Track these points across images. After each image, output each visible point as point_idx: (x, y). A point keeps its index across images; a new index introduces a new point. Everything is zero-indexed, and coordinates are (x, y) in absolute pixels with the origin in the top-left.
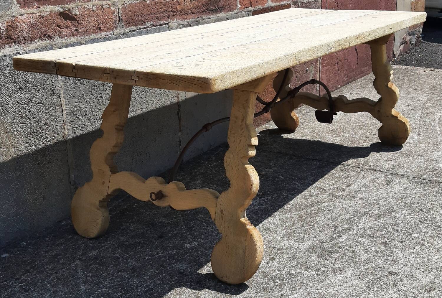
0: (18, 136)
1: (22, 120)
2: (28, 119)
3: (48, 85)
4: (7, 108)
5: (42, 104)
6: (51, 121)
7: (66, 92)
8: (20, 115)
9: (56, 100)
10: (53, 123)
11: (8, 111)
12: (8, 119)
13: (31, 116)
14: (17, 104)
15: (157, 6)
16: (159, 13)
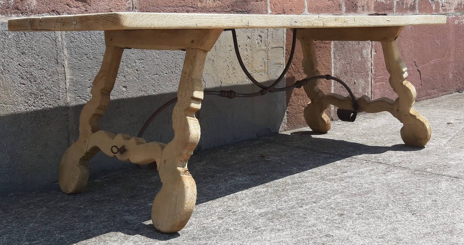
0: (17, 94)
1: (24, 81)
2: (28, 81)
3: (53, 54)
4: (8, 68)
5: (44, 70)
6: (53, 86)
7: (71, 63)
8: (21, 76)
9: (60, 69)
10: (55, 88)
11: (9, 71)
12: (8, 78)
13: (33, 79)
14: (19, 66)
15: (175, 1)
16: (178, 7)
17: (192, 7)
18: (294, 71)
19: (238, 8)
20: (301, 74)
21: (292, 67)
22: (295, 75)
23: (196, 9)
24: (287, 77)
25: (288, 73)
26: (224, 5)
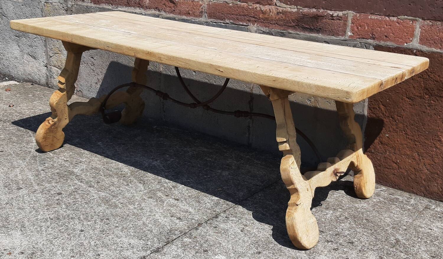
15: (238, 10)
16: (240, 15)
17: (254, 17)
18: (383, 114)
19: (305, 24)
20: (396, 121)
21: (379, 107)
22: (385, 119)
23: (257, 20)
24: (369, 116)
25: (372, 113)
26: (288, 19)
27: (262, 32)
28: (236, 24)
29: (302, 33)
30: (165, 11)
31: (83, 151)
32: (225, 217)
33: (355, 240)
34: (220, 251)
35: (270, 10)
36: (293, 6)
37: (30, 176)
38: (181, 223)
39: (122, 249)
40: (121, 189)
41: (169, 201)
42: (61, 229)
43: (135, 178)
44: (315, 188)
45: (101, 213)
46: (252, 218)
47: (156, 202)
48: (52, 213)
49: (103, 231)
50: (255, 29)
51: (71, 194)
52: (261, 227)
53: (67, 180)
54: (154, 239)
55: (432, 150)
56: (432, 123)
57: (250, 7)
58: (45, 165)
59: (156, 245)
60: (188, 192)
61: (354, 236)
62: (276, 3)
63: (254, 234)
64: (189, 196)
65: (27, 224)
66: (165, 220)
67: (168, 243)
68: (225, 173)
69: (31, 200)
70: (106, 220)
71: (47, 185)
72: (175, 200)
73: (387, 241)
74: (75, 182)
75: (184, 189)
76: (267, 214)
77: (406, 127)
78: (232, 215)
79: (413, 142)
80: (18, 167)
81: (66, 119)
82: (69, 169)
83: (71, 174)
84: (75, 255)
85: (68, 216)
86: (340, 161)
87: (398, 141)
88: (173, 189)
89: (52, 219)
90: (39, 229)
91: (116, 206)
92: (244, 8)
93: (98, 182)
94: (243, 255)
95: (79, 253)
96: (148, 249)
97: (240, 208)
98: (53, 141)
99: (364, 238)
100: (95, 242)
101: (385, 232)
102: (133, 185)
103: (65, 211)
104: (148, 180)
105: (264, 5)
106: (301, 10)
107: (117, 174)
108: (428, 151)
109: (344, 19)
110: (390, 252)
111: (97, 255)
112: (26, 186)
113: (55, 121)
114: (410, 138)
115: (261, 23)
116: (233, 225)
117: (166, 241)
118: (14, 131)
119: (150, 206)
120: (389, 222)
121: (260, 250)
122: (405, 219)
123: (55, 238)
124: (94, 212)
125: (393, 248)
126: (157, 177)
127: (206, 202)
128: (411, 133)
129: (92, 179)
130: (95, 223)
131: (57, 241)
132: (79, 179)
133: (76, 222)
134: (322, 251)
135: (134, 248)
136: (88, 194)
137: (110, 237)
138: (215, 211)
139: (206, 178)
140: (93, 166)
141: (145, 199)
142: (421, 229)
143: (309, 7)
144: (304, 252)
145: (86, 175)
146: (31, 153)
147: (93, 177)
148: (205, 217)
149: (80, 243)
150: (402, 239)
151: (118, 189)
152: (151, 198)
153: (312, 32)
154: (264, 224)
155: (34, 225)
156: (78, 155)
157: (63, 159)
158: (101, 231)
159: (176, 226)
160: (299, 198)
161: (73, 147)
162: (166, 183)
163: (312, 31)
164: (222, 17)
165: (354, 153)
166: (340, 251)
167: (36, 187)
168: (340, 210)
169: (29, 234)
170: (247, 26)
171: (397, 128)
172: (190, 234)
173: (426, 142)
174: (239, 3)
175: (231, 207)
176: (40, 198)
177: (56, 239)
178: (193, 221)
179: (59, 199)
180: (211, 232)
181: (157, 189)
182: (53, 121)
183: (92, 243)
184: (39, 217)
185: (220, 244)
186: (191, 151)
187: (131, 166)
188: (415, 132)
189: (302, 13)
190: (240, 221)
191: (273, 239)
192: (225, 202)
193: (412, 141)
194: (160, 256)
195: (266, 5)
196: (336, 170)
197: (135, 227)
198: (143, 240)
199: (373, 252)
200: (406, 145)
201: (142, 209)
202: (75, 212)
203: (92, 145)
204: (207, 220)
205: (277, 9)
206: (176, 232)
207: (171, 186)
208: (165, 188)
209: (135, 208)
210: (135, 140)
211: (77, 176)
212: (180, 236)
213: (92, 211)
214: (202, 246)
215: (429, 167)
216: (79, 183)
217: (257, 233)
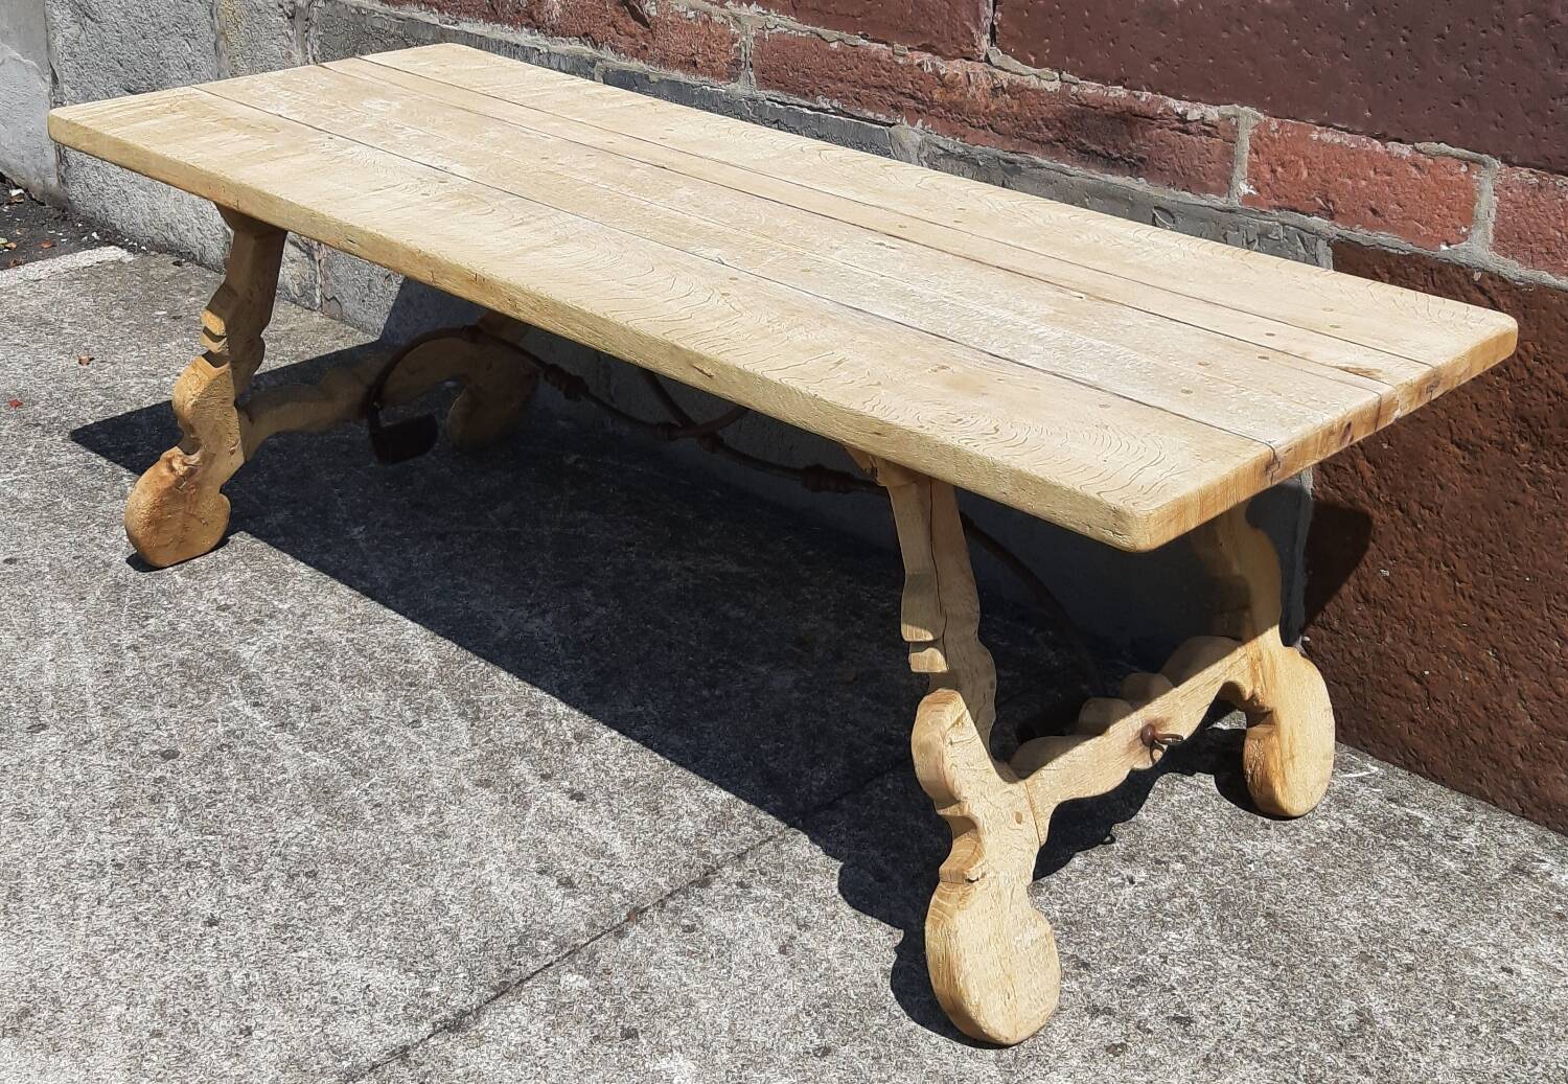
15: (861, 66)
16: (866, 86)
17: (912, 97)
18: (1370, 492)
19: (1088, 137)
20: (1415, 525)
21: (1354, 467)
22: (1376, 513)
23: (925, 107)
24: (1320, 496)
25: (1331, 484)
26: (1029, 115)
27: (942, 152)
28: (853, 117)
29: (1077, 170)
30: (614, 49)
31: (292, 565)
32: (737, 884)
33: (1203, 1007)
34: (683, 1036)
35: (968, 76)
36: (1047, 70)
37: (84, 668)
38: (570, 902)
39: (336, 1007)
40: (389, 738)
41: (549, 800)
42: (141, 909)
43: (449, 688)
44: (1055, 806)
45: (294, 848)
46: (836, 891)
47: (501, 804)
48: (125, 839)
49: (286, 926)
50: (919, 138)
51: (207, 759)
52: (859, 937)
53: (207, 691)
54: (458, 971)
55: (1545, 646)
56: (1545, 546)
57: (901, 61)
58: (145, 623)
59: (458, 1001)
60: (624, 763)
61: (1202, 991)
62: (987, 56)
63: (825, 965)
64: (627, 781)
65: (31, 881)
66: (516, 886)
67: (503, 993)
68: (784, 680)
69: (68, 777)
70: (304, 880)
71: (135, 714)
72: (572, 798)
73: (1325, 1018)
74: (235, 702)
75: (613, 750)
76: (896, 877)
77: (1452, 550)
78: (765, 874)
79: (1478, 607)
80: (53, 632)
81: (232, 453)
82: (226, 647)
83: (226, 668)
84: (168, 1026)
85: (180, 853)
86: (1175, 690)
87: (1423, 598)
88: (575, 748)
89: (119, 866)
90: (65, 910)
91: (353, 818)
92: (879, 61)
93: (315, 709)
94: (762, 1058)
95: (182, 1019)
96: (427, 1015)
97: (802, 847)
98: (185, 528)
99: (1239, 1002)
100: (247, 976)
101: (1325, 976)
102: (436, 725)
103: (173, 835)
104: (494, 703)
105: (946, 58)
106: (1074, 89)
107: (387, 672)
108: (1531, 648)
109: (1224, 133)
110: (1319, 1071)
111: (241, 1033)
112: (62, 718)
113: (193, 463)
114: (1466, 593)
115: (937, 121)
116: (757, 921)
117: (497, 983)
118: (73, 472)
119: (476, 822)
120: (1355, 929)
121: (831, 1038)
122: (1422, 918)
123: (113, 951)
124: (271, 840)
125: (1339, 1050)
126: (529, 688)
127: (681, 812)
128: (1471, 575)
129: (293, 694)
130: (266, 891)
131: (115, 962)
132: (252, 692)
133: (202, 882)
134: (1061, 1056)
135: (378, 1007)
136: (266, 760)
137: (304, 954)
138: (704, 855)
139: (706, 700)
140: (311, 632)
141: (462, 790)
142: (1468, 970)
143: (1103, 80)
144: (991, 1054)
145: (279, 675)
146: (111, 572)
147: (301, 685)
148: (661, 881)
149: (196, 977)
150: (1384, 1013)
151: (378, 740)
152: (485, 783)
153: (1114, 171)
154: (875, 921)
155: (54, 888)
156: (270, 583)
157: (215, 600)
158: (276, 926)
159: (549, 916)
160: (981, 855)
161: (260, 545)
162: (555, 717)
163: (1114, 166)
164: (805, 85)
165: (1240, 651)
166: (1129, 1058)
167: (97, 724)
168: (1179, 866)
169: (29, 928)
170: (890, 125)
171: (1420, 551)
172: (592, 956)
173: (1527, 613)
174: (862, 41)
175: (770, 839)
176: (98, 770)
177: (116, 956)
178: (616, 896)
179: (162, 779)
180: (668, 952)
181: (517, 744)
182: (185, 464)
183: (235, 977)
184: (79, 854)
185: (690, 1004)
186: (678, 575)
187: (447, 636)
188: (1484, 573)
189: (1079, 100)
190: (787, 903)
191: (890, 991)
192: (750, 812)
193: (1475, 605)
194: (459, 1051)
195: (955, 58)
196: (1151, 725)
197: (401, 911)
198: (417, 972)
199: (1256, 1069)
200: (1452, 616)
201: (441, 835)
202: (205, 837)
203: (330, 541)
204: (668, 895)
205: (993, 75)
206: (543, 943)
207: (569, 734)
208: (545, 744)
209: (419, 829)
210: (486, 517)
211: (247, 677)
212: (551, 964)
213: (267, 835)
214: (622, 1010)
215: (1536, 711)
216: (248, 711)
217: (836, 963)
